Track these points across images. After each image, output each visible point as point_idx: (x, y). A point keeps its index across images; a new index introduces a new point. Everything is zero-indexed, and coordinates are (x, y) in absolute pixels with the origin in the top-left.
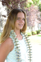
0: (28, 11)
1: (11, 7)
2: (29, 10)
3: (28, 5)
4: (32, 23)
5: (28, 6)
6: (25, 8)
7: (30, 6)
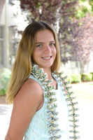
0: (78, 26)
1: (41, 15)
2: (81, 24)
3: (79, 13)
4: (84, 55)
5: (79, 15)
6: (72, 19)
7: (84, 15)
